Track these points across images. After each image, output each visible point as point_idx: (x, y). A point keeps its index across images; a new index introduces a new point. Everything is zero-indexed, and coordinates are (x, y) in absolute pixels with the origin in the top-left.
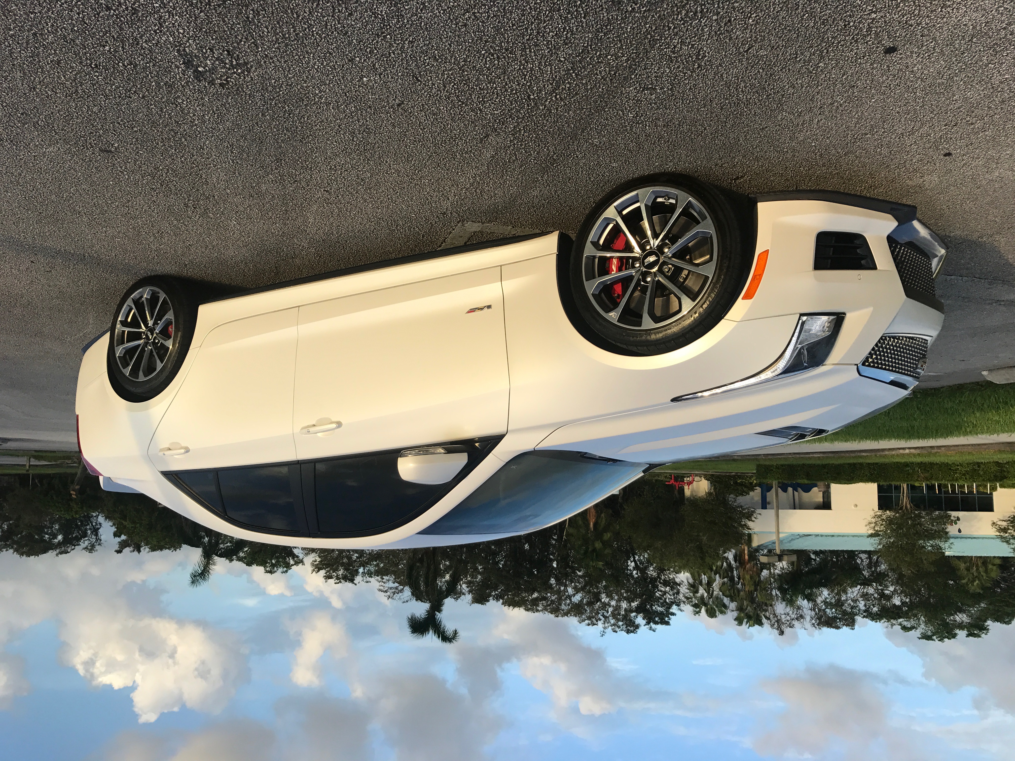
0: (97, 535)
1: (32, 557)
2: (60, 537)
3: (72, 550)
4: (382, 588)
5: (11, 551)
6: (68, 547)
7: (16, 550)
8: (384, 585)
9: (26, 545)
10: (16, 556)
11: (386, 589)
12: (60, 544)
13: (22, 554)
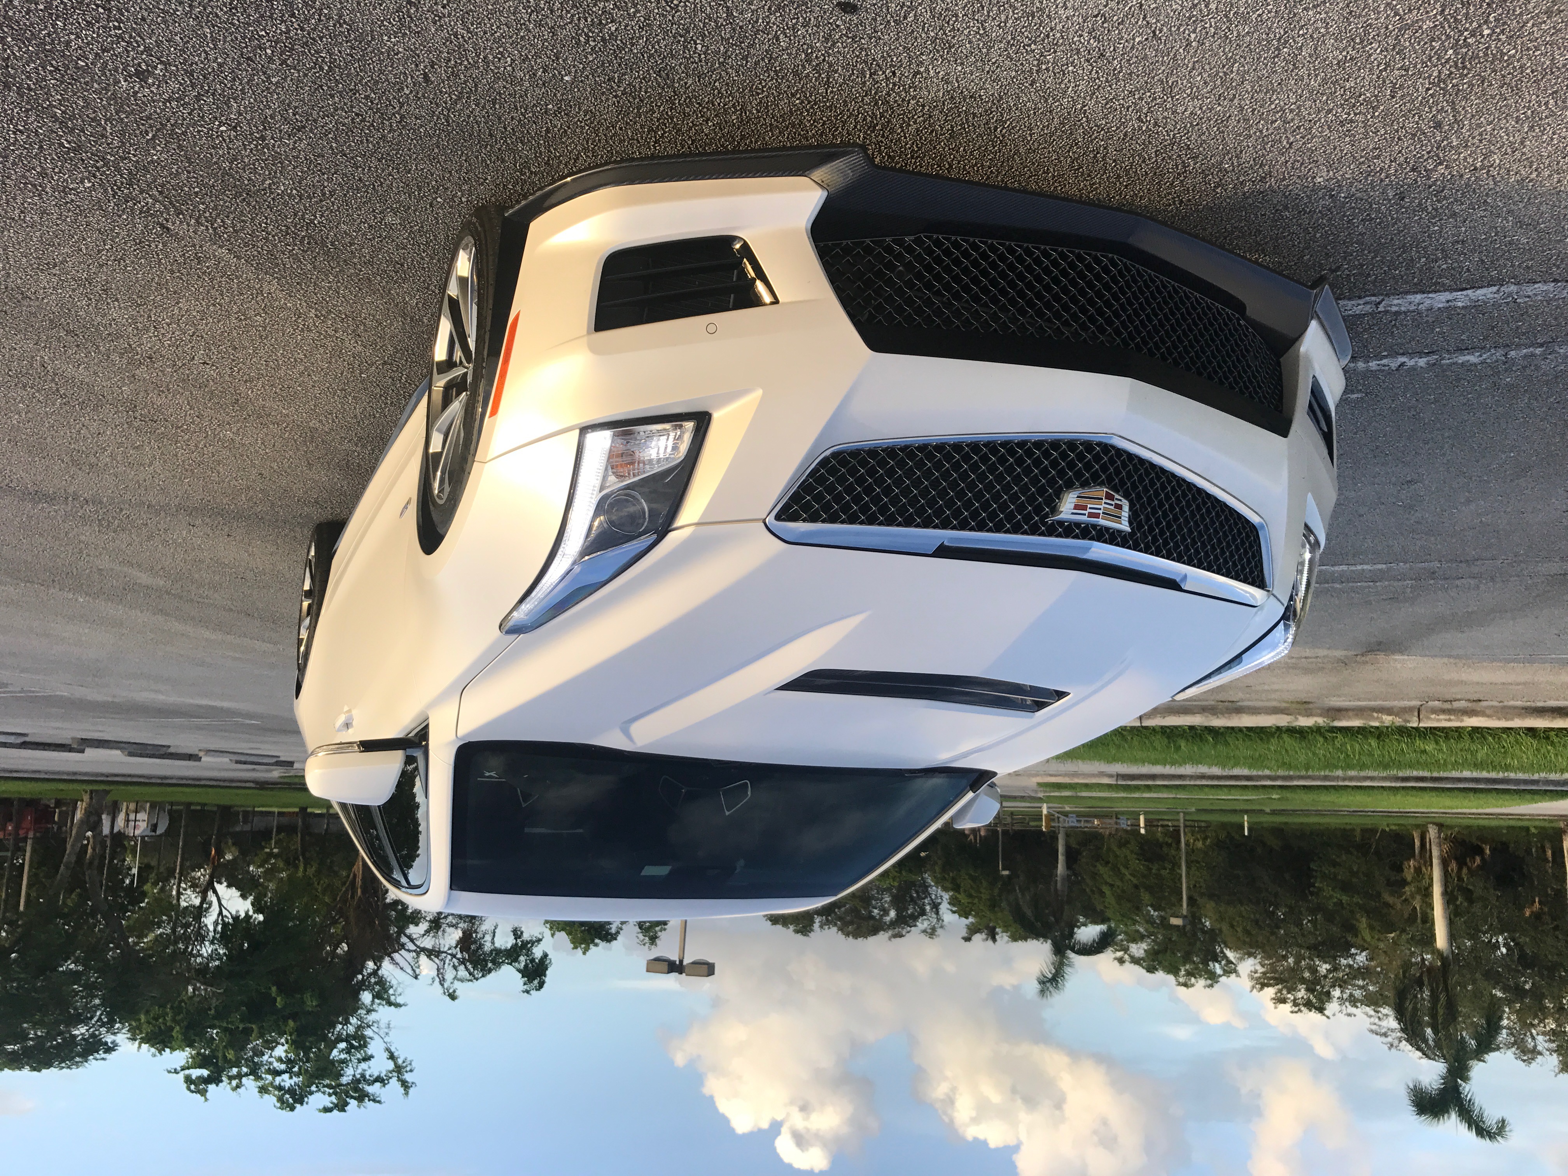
0: (937, 913)
1: (860, 940)
2: (893, 914)
3: (908, 932)
4: (1374, 1027)
5: (835, 929)
6: (903, 928)
7: (841, 929)
8: (1380, 1023)
9: (851, 923)
10: (841, 936)
11: (1383, 1031)
12: (893, 924)
13: (847, 935)
